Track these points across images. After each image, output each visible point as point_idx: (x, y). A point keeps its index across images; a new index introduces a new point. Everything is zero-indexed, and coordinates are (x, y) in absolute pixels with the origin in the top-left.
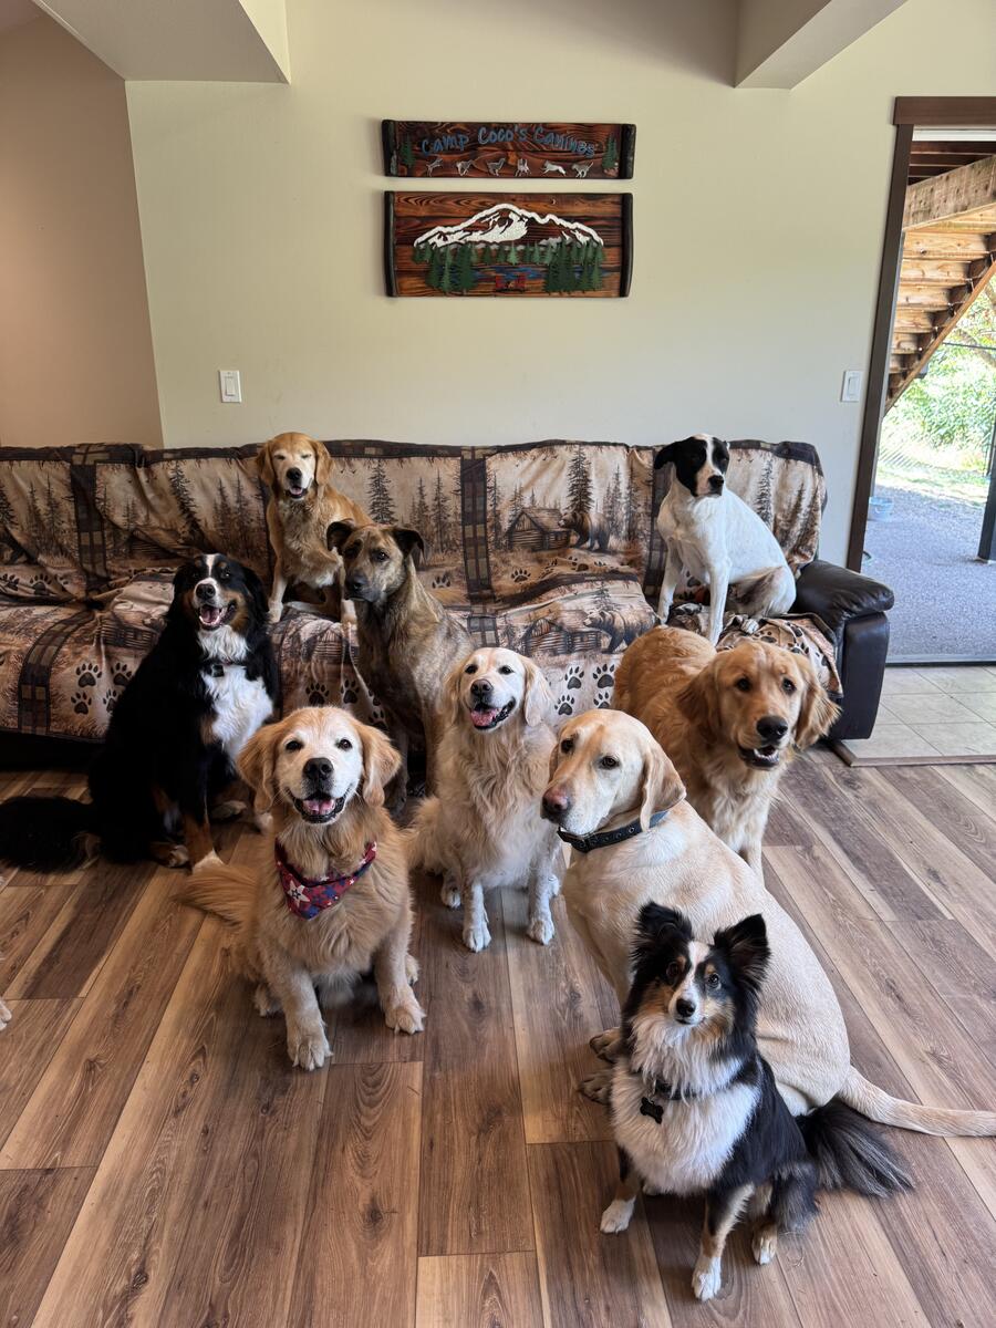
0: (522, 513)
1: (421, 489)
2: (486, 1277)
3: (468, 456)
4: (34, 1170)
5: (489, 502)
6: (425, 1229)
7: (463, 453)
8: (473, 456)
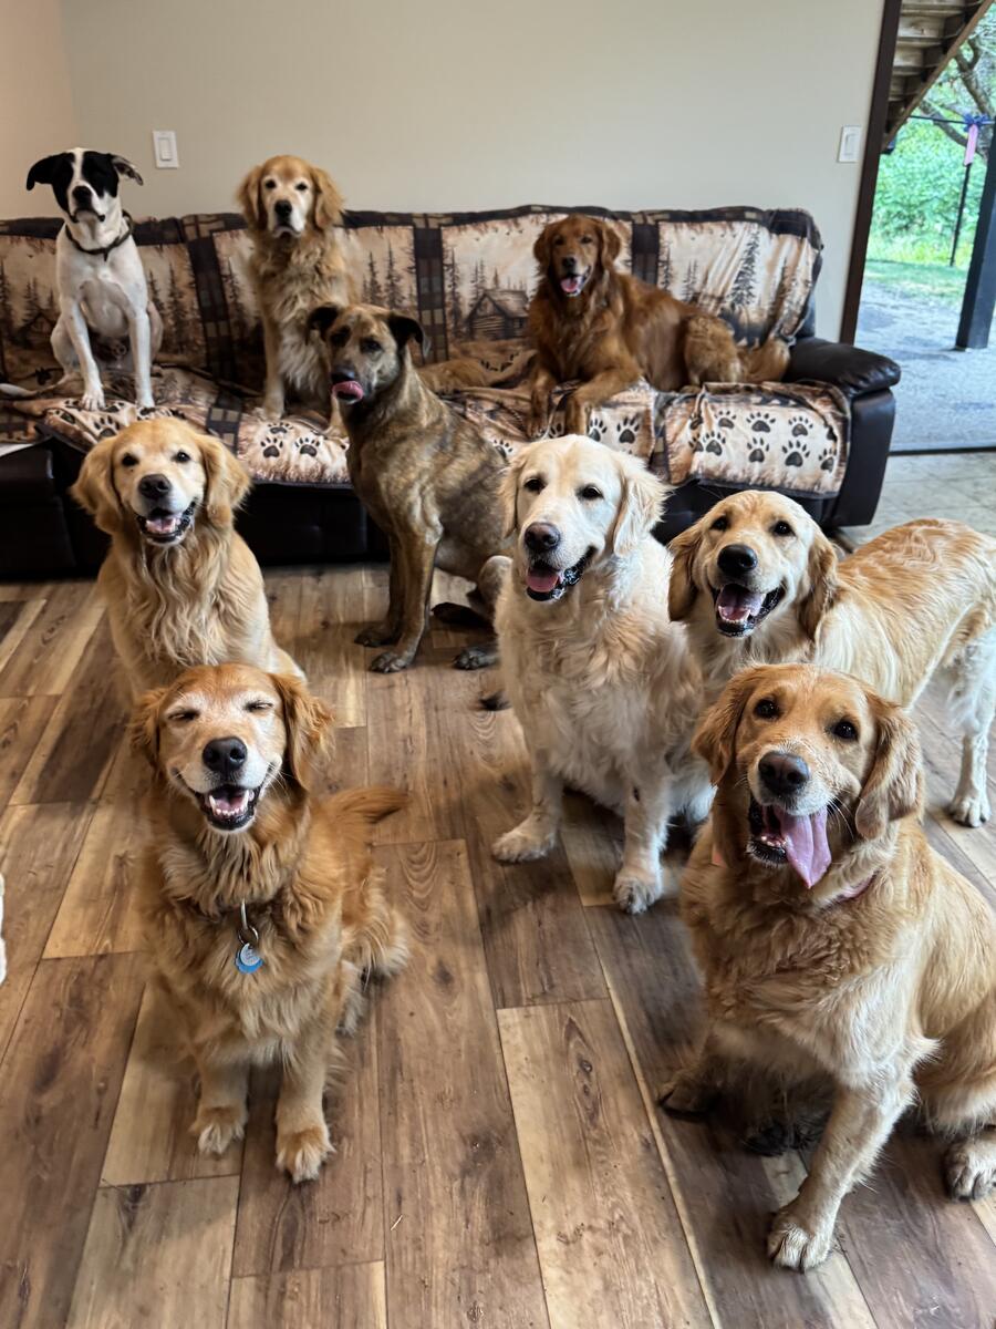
0: (485, 295)
1: (371, 265)
2: (566, 1022)
3: (420, 224)
4: (88, 957)
5: (448, 282)
6: (498, 985)
7: (415, 221)
8: (427, 223)
